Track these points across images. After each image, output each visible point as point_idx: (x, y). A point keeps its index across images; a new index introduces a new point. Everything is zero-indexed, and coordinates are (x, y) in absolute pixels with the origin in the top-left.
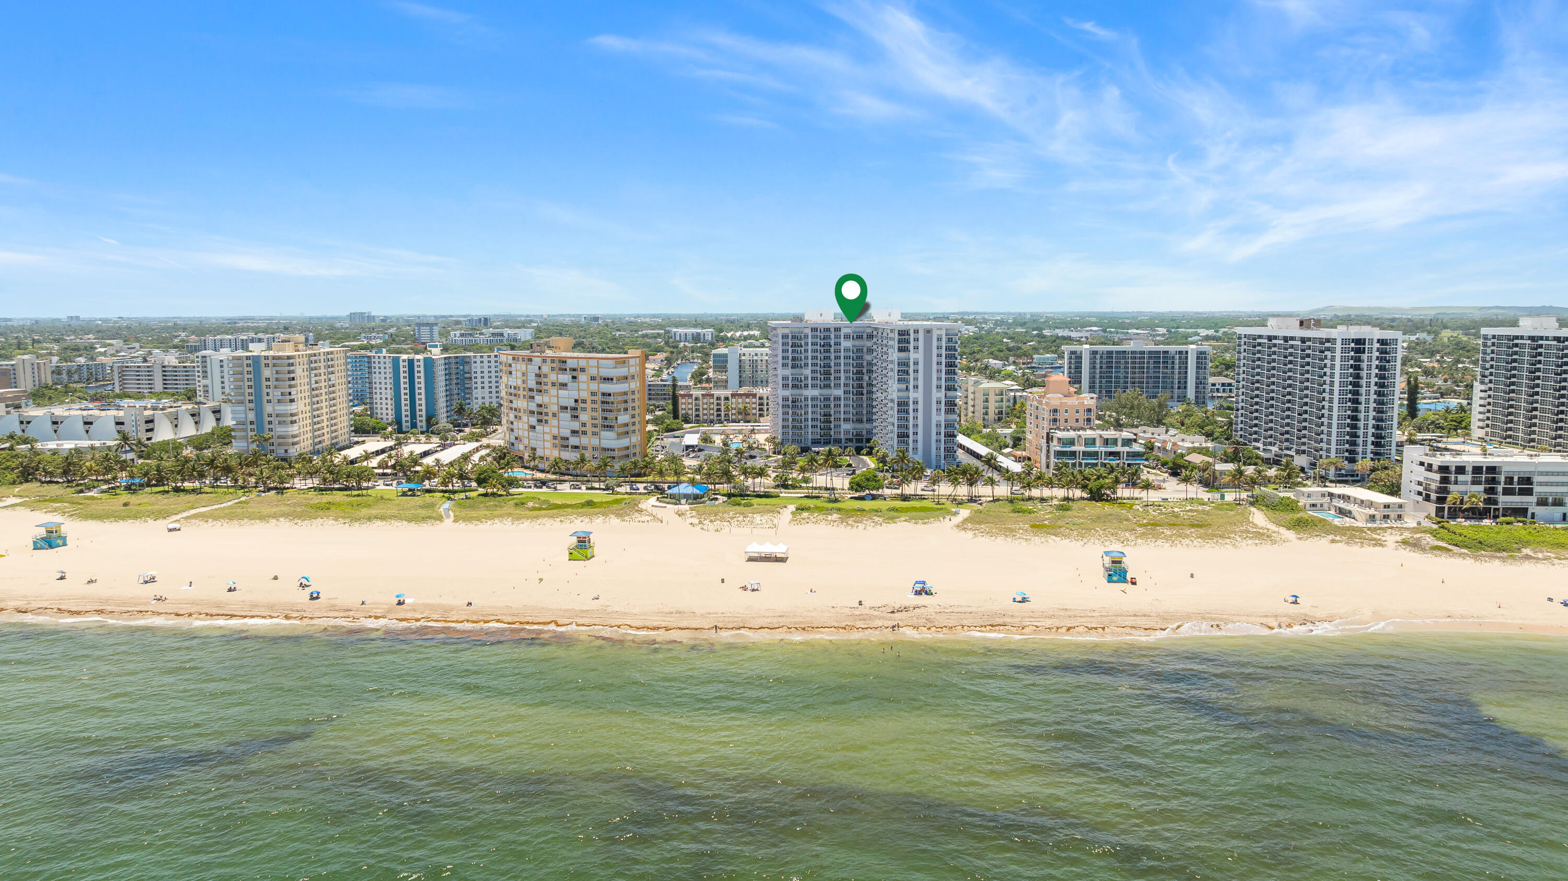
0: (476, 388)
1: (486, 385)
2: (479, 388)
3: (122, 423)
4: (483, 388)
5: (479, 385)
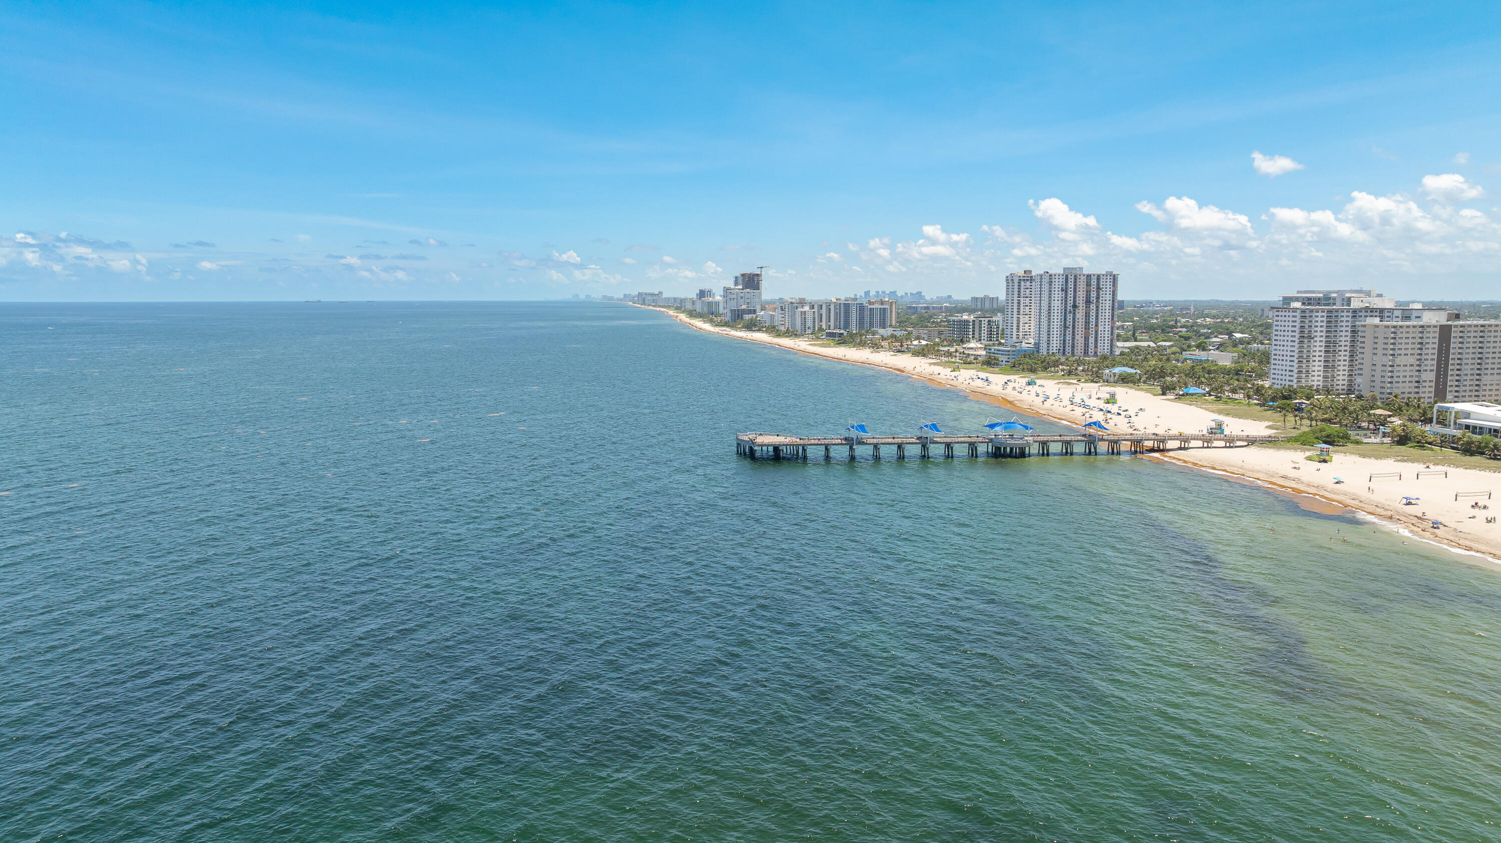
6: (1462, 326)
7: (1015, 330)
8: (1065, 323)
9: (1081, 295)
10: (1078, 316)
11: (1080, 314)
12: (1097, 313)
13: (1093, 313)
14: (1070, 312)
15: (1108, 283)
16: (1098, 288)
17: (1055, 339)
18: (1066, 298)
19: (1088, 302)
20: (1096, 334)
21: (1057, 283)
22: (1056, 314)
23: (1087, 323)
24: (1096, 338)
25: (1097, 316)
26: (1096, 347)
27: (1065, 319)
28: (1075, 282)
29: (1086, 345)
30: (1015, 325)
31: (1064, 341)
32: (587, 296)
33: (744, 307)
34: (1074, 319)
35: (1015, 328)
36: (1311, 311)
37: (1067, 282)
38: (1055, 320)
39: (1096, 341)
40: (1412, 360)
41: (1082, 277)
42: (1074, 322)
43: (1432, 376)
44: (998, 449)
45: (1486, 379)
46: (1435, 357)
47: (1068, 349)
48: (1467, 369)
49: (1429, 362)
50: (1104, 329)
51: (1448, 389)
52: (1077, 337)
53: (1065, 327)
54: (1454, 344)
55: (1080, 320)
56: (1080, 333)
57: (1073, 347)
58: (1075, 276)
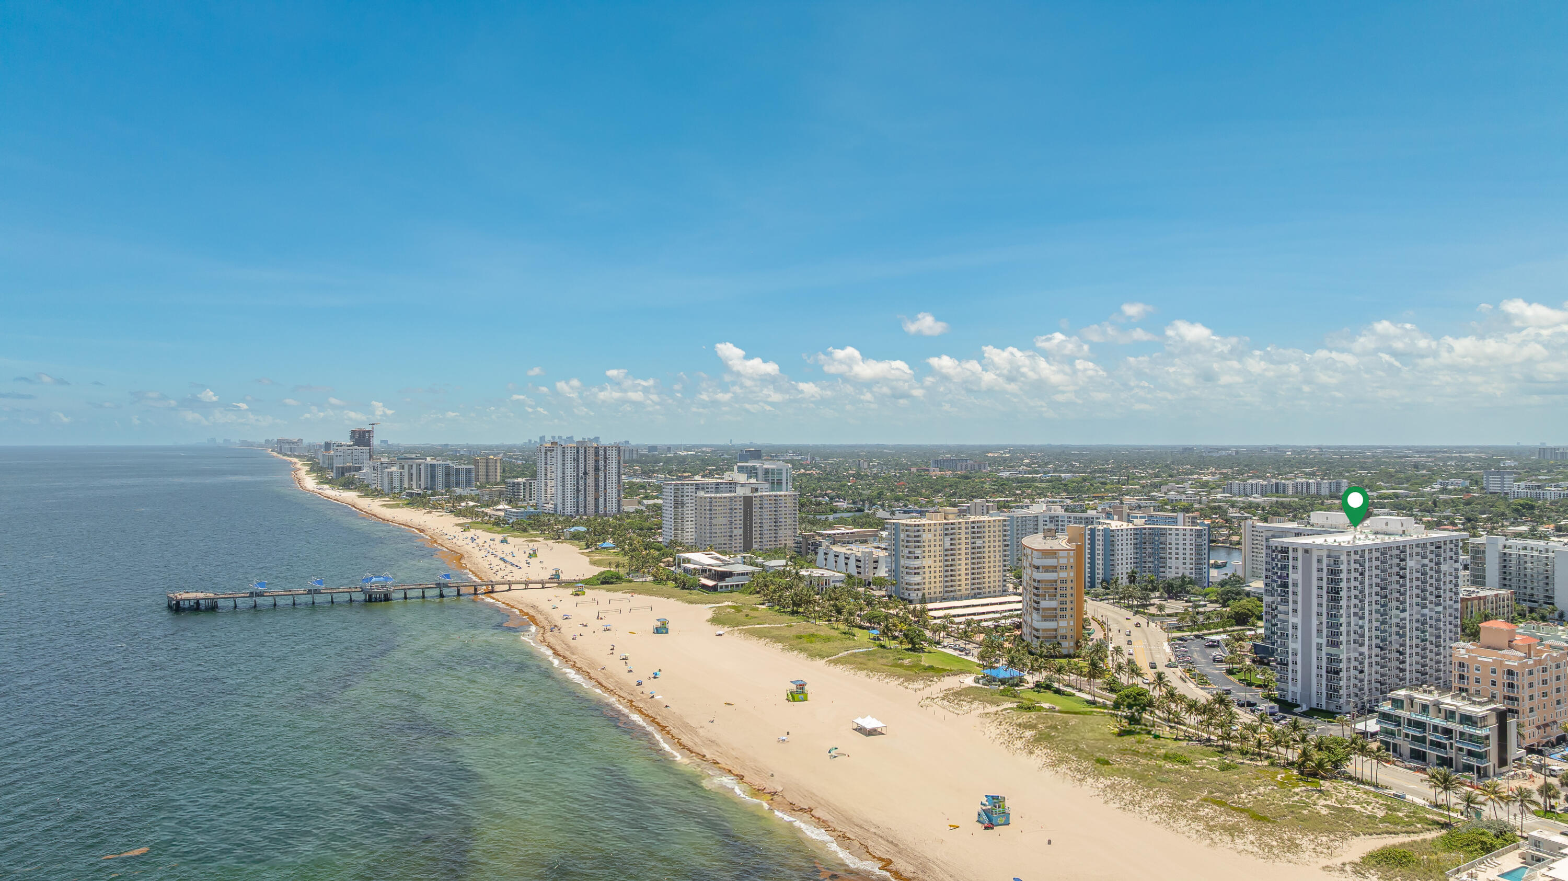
0: (1170, 558)
1: (1181, 556)
2: (1174, 558)
3: (860, 561)
4: (1177, 558)
5: (1173, 556)
6: (760, 497)
7: (543, 493)
8: (578, 487)
9: (591, 463)
10: (588, 481)
11: (590, 480)
12: (605, 478)
13: (601, 479)
14: (582, 478)
15: (614, 454)
16: (606, 458)
17: (569, 501)
18: (578, 466)
19: (597, 469)
20: (605, 496)
21: (569, 454)
22: (569, 480)
23: (597, 487)
24: (605, 499)
25: (605, 481)
26: (605, 506)
27: (578, 484)
28: (585, 453)
29: (597, 505)
30: (543, 488)
31: (578, 502)
32: (225, 440)
33: (349, 464)
34: (585, 484)
35: (543, 491)
36: (683, 485)
37: (578, 453)
38: (569, 485)
39: (605, 501)
40: (726, 521)
41: (591, 449)
42: (585, 486)
43: (741, 532)
44: (370, 596)
45: (780, 533)
46: (742, 518)
47: (581, 509)
48: (766, 526)
49: (738, 522)
50: (612, 492)
51: (754, 540)
52: (588, 499)
53: (578, 491)
54: (756, 509)
55: (591, 485)
56: (591, 495)
57: (585, 507)
58: (585, 448)
